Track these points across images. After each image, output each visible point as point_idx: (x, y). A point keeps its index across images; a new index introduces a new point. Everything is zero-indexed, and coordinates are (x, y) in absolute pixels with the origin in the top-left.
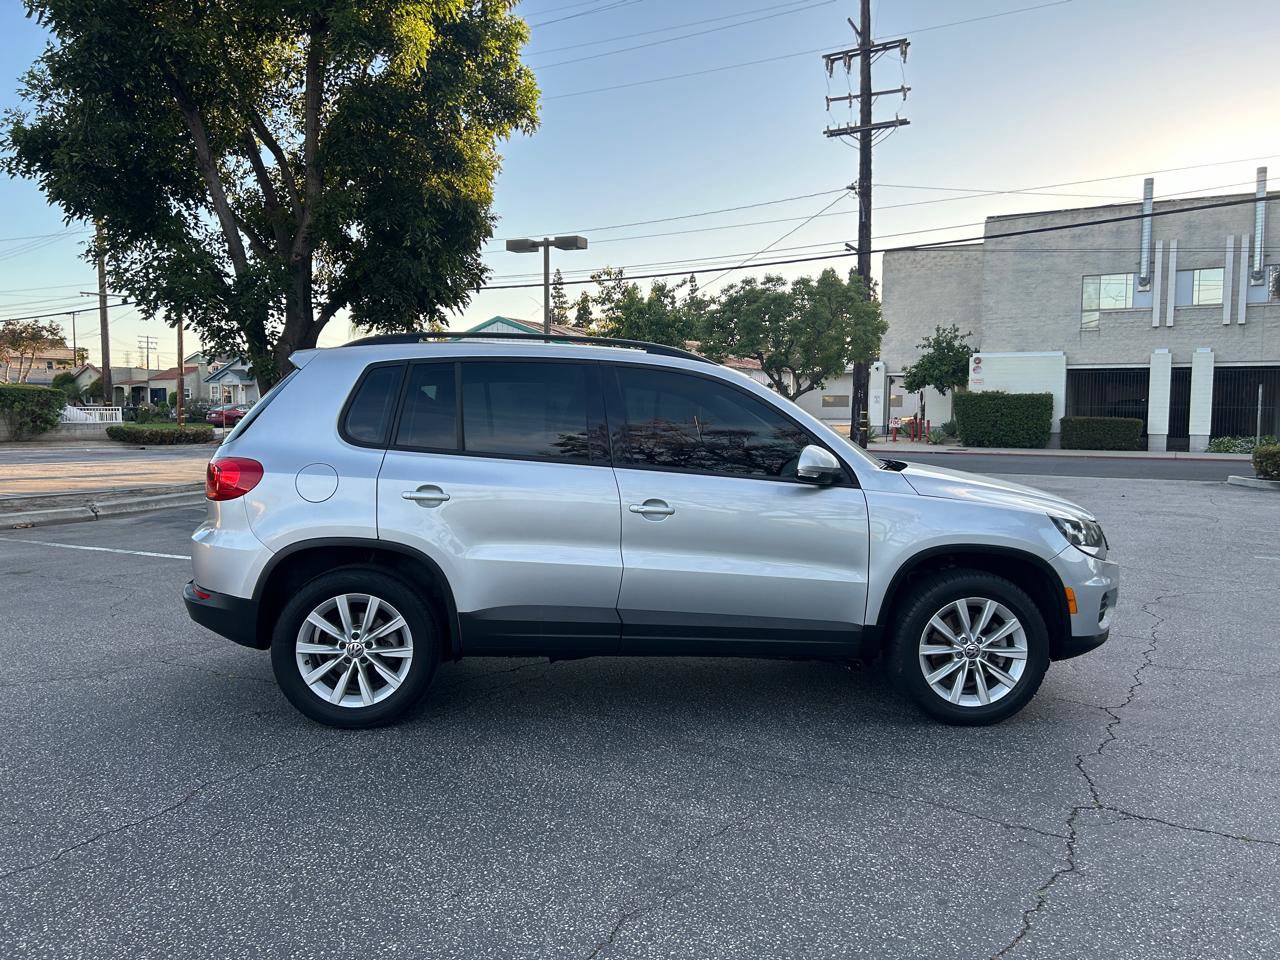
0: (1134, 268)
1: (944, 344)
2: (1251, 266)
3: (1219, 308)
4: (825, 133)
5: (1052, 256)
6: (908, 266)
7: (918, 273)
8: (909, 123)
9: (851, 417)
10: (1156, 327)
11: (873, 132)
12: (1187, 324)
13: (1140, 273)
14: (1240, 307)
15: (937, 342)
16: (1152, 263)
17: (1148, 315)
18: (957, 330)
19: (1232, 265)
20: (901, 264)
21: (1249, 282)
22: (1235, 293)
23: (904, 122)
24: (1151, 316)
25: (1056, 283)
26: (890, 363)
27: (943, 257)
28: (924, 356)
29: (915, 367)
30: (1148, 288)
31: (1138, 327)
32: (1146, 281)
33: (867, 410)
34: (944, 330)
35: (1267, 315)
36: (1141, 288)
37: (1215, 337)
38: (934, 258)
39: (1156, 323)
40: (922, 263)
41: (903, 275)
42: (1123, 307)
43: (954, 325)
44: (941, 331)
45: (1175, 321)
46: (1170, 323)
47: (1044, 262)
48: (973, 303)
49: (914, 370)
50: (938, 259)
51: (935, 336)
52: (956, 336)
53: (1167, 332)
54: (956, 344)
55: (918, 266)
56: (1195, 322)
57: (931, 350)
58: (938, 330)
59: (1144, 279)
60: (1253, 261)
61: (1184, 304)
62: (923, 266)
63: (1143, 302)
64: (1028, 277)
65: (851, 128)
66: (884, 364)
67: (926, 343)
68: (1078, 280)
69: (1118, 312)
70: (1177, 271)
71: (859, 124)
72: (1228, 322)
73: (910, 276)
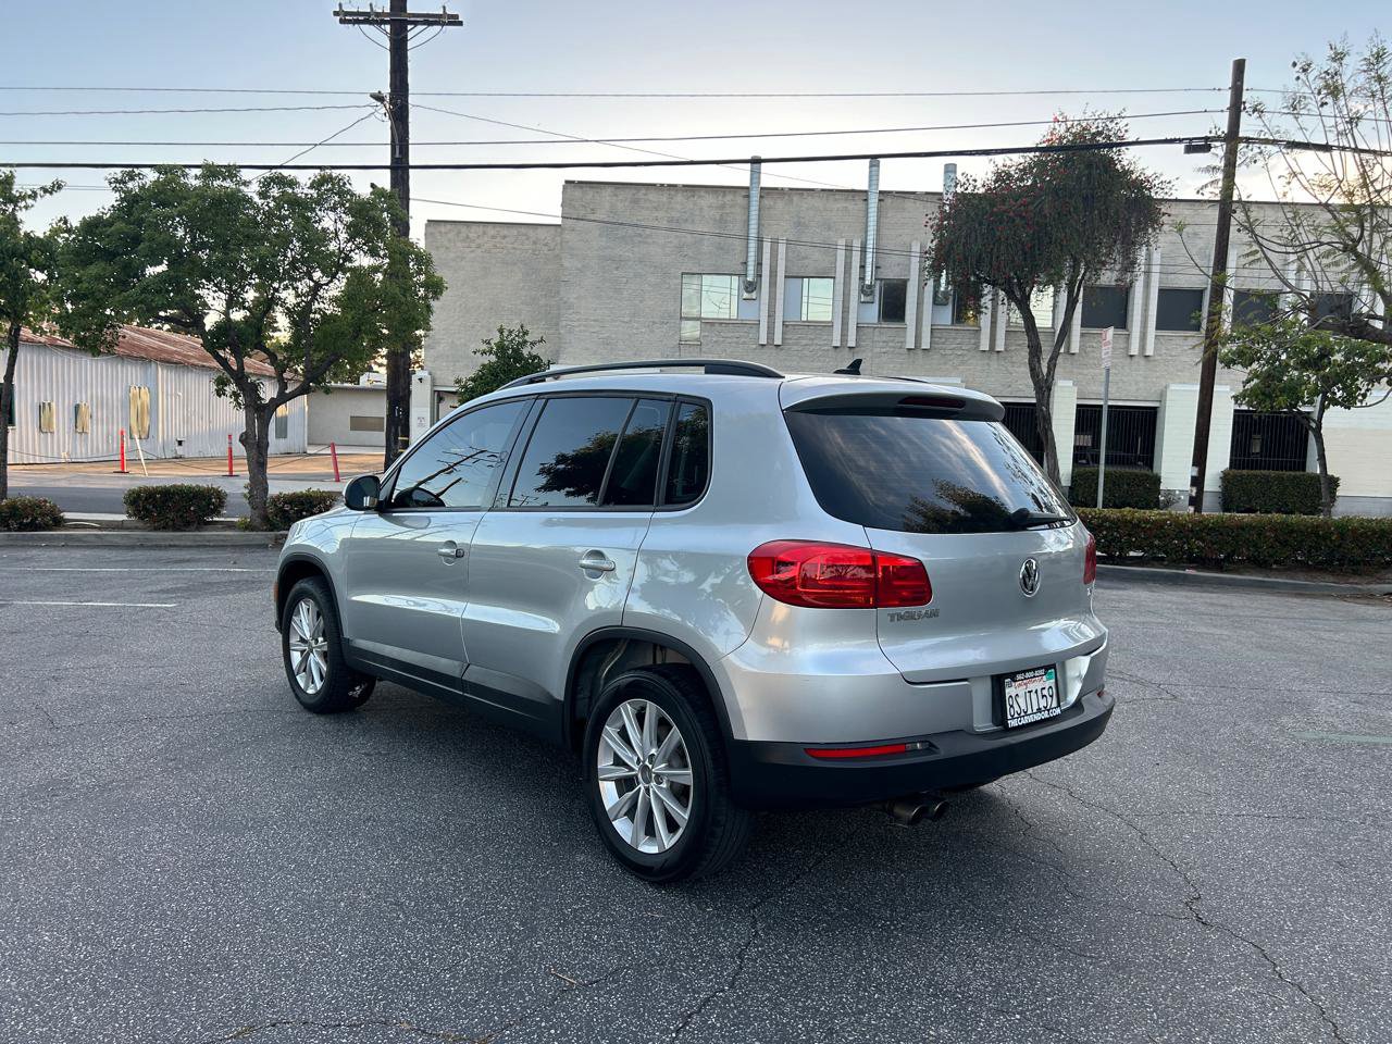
0: (740, 268)
1: (510, 352)
2: (862, 279)
3: (829, 326)
4: (336, 13)
5: (646, 243)
6: (459, 244)
7: (473, 255)
8: (461, 23)
9: (384, 443)
10: (763, 345)
11: (409, 27)
12: (796, 344)
13: (746, 275)
14: (850, 326)
15: (501, 347)
16: (759, 264)
17: (754, 330)
18: (526, 333)
19: (842, 276)
20: (449, 240)
21: (860, 297)
22: (845, 310)
23: (454, 21)
24: (758, 331)
25: (652, 279)
26: (438, 374)
27: (505, 237)
28: (484, 365)
29: (473, 380)
30: (754, 295)
31: (744, 343)
32: (751, 287)
33: (408, 436)
34: (510, 332)
35: (876, 339)
36: (746, 295)
37: (824, 361)
38: (493, 237)
39: (763, 341)
40: (478, 241)
41: (452, 255)
42: (727, 317)
43: (522, 327)
44: (505, 334)
45: (783, 339)
46: (778, 341)
47: (636, 249)
48: (542, 302)
49: (471, 384)
50: (498, 239)
51: (497, 340)
52: (525, 342)
53: (774, 351)
54: (525, 352)
55: (473, 245)
56: (804, 342)
57: (493, 358)
58: (501, 331)
59: (750, 283)
60: (864, 272)
61: (793, 318)
62: (479, 247)
63: (749, 314)
64: (617, 268)
65: (377, 14)
66: (430, 374)
67: (485, 347)
68: (676, 278)
69: (722, 323)
70: (786, 277)
71: (388, 10)
72: (838, 345)
73: (463, 258)
